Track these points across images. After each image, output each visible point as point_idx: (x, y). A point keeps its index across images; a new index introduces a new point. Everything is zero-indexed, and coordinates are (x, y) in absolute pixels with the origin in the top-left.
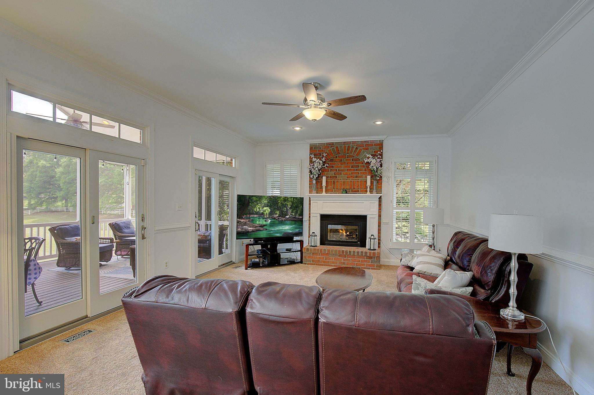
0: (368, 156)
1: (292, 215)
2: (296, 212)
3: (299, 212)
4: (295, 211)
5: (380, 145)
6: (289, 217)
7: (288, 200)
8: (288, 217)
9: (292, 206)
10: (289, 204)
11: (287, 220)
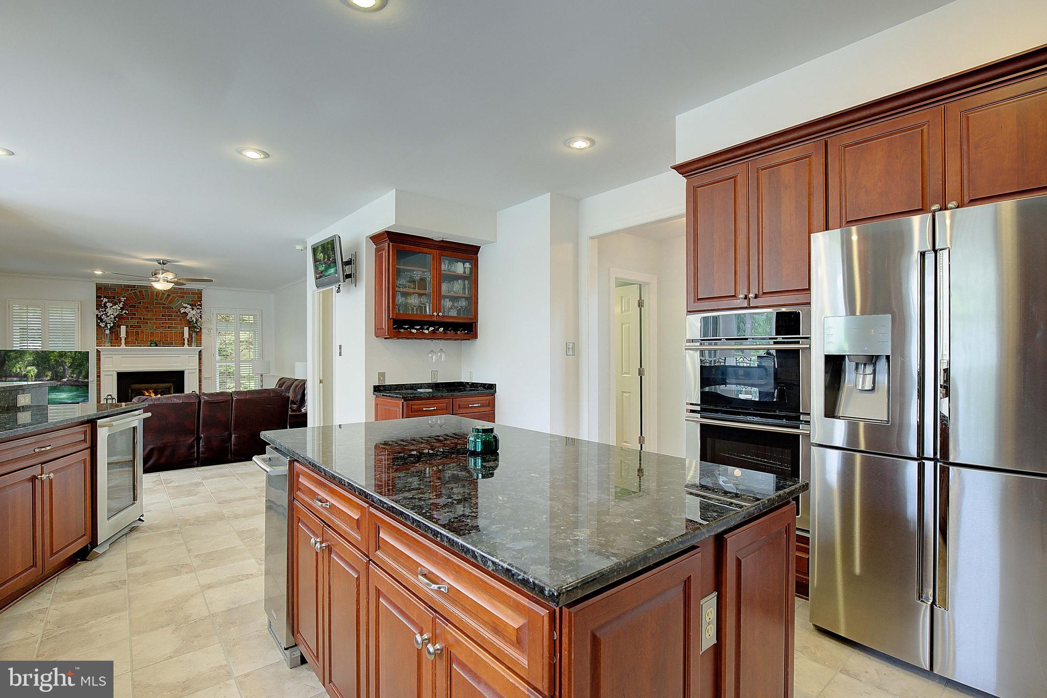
0: (186, 305)
1: (72, 377)
2: (80, 373)
3: (84, 373)
4: (77, 371)
5: (199, 294)
6: (67, 380)
7: (66, 356)
8: (65, 380)
9: (72, 364)
10: (68, 362)
11: (65, 384)
